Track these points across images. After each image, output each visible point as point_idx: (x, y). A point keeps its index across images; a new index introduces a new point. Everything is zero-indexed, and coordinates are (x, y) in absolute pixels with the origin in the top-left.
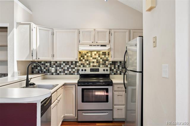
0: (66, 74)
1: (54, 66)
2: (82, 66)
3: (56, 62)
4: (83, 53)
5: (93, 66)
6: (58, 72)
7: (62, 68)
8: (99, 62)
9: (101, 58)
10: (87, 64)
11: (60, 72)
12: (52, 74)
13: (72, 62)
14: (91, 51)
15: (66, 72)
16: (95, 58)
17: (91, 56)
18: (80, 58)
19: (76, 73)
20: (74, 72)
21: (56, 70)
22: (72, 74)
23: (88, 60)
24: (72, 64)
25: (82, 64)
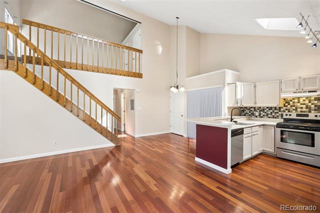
0: (269, 117)
1: (258, 111)
2: (287, 111)
3: (260, 108)
4: (289, 99)
5: (301, 112)
6: (262, 116)
7: (266, 112)
8: (310, 108)
9: (312, 104)
10: (294, 110)
11: (264, 115)
12: (256, 117)
13: (275, 108)
14: (299, 98)
15: (269, 116)
16: (304, 104)
17: (299, 102)
18: (284, 104)
19: (280, 117)
20: (278, 116)
21: (260, 114)
22: (276, 118)
23: (294, 106)
24: (275, 110)
25: (286, 110)
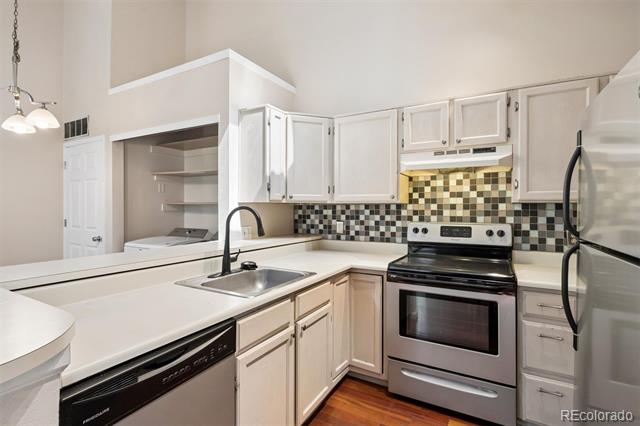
0: (372, 239)
1: (343, 217)
2: (416, 218)
3: (348, 206)
4: (421, 179)
5: (453, 219)
6: (352, 233)
7: (362, 223)
8: (474, 206)
9: (480, 194)
10: (433, 213)
11: (357, 233)
12: (339, 238)
13: (388, 206)
14: (446, 173)
15: (372, 233)
16: (460, 195)
17: (446, 189)
18: (411, 195)
19: (399, 239)
20: (393, 234)
21: (348, 227)
22: (388, 240)
23: (434, 201)
24: (388, 213)
25: (415, 213)
